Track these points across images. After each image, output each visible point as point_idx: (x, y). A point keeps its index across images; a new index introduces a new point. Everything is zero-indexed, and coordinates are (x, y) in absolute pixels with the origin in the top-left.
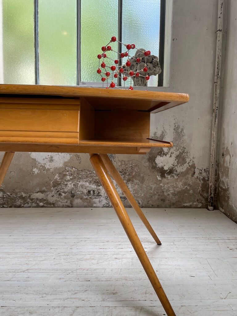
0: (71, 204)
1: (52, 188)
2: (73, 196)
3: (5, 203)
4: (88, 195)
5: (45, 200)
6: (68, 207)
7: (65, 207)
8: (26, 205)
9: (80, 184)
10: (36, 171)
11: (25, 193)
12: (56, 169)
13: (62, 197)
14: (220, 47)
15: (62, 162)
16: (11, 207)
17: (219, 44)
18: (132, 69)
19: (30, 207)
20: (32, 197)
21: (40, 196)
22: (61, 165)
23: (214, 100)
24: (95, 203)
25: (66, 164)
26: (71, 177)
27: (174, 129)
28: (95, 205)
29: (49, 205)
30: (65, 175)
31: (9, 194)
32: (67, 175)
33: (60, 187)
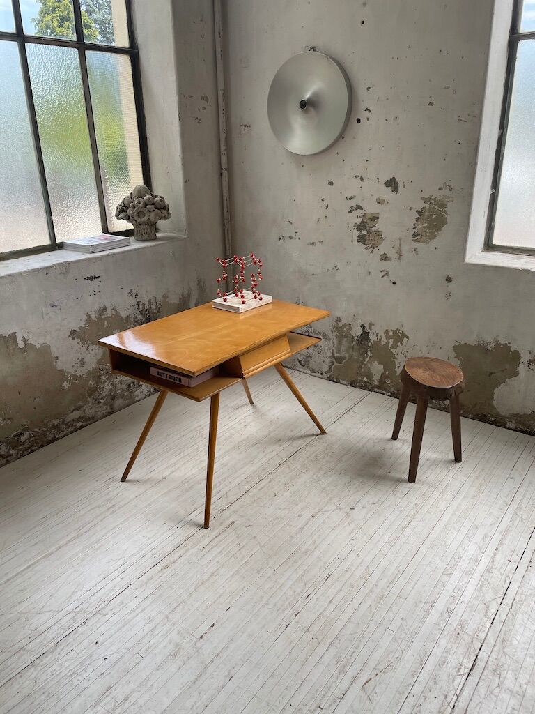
0: (112, 408)
1: (89, 399)
2: (113, 398)
3: (32, 446)
4: (128, 390)
5: (83, 417)
6: (110, 414)
7: (107, 416)
8: (62, 434)
9: (118, 380)
10: (66, 385)
11: (57, 419)
12: (90, 373)
13: (101, 404)
14: (227, 189)
15: (95, 361)
16: (42, 446)
17: (225, 184)
18: (141, 216)
19: (66, 435)
20: (67, 421)
21: (76, 414)
22: (95, 366)
23: (227, 246)
24: (136, 396)
25: (99, 362)
26: (107, 376)
27: (198, 285)
28: (137, 399)
29: (88, 421)
30: (99, 377)
31: (36, 430)
32: (102, 375)
33: (96, 394)
